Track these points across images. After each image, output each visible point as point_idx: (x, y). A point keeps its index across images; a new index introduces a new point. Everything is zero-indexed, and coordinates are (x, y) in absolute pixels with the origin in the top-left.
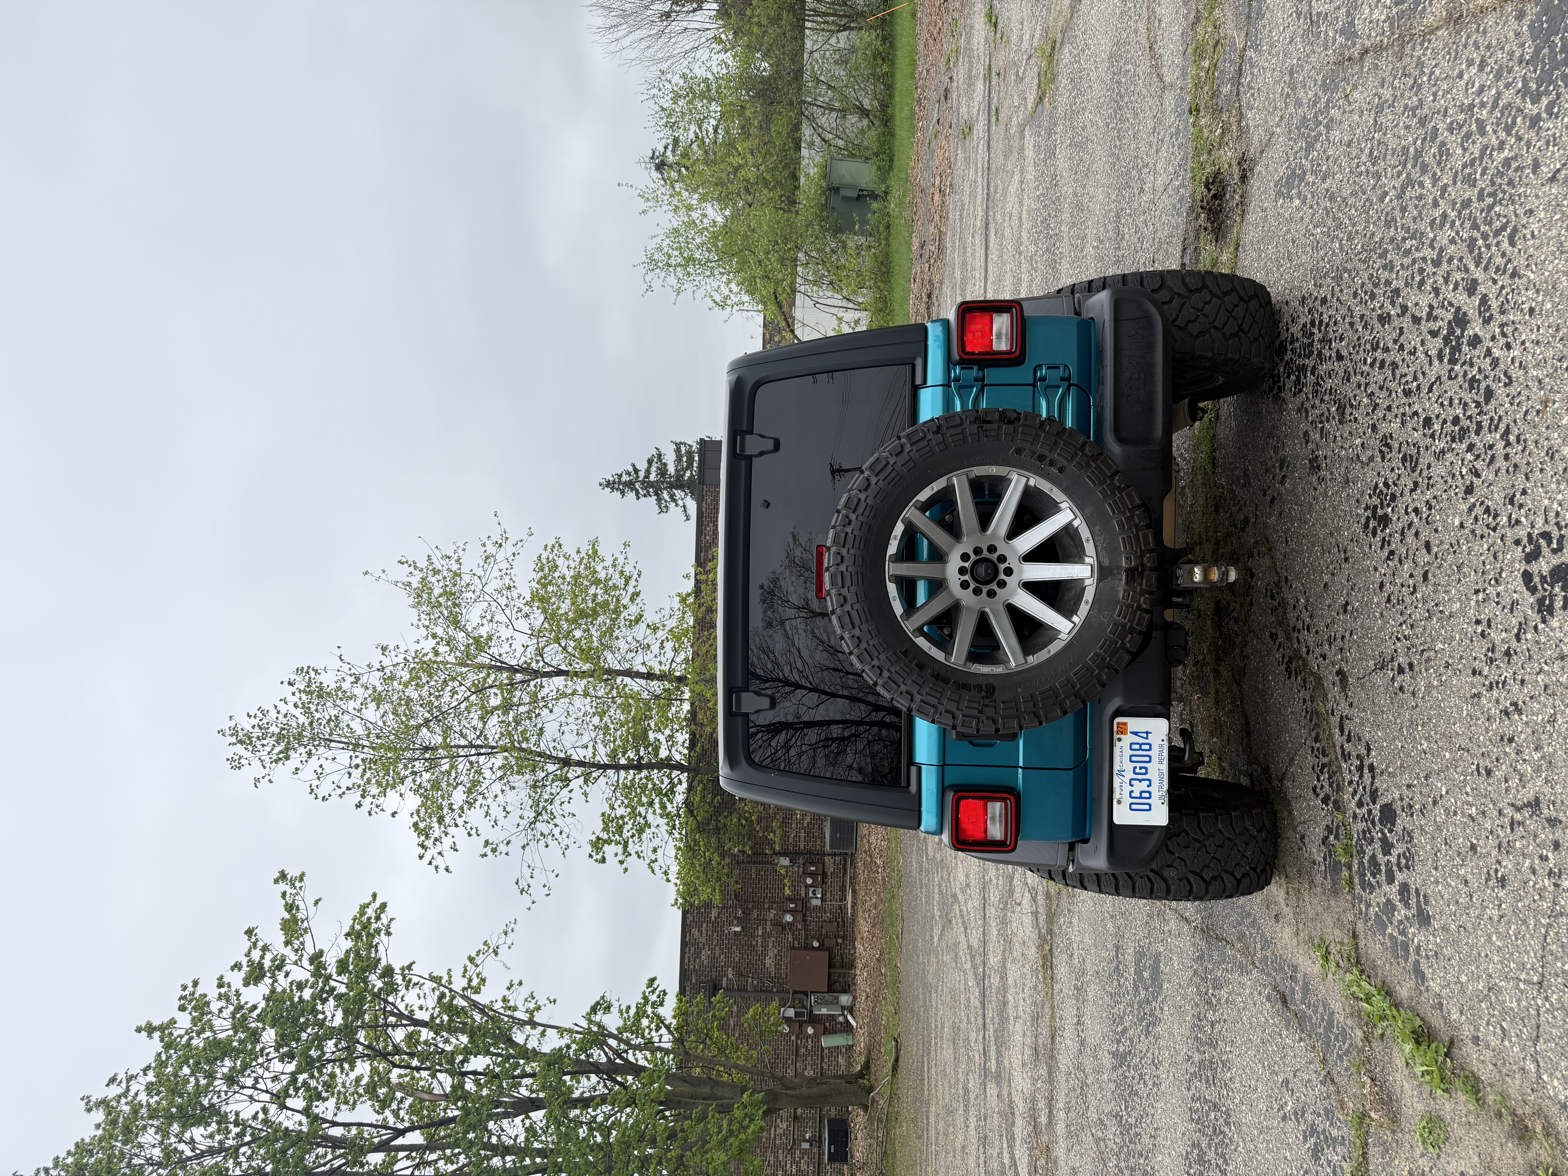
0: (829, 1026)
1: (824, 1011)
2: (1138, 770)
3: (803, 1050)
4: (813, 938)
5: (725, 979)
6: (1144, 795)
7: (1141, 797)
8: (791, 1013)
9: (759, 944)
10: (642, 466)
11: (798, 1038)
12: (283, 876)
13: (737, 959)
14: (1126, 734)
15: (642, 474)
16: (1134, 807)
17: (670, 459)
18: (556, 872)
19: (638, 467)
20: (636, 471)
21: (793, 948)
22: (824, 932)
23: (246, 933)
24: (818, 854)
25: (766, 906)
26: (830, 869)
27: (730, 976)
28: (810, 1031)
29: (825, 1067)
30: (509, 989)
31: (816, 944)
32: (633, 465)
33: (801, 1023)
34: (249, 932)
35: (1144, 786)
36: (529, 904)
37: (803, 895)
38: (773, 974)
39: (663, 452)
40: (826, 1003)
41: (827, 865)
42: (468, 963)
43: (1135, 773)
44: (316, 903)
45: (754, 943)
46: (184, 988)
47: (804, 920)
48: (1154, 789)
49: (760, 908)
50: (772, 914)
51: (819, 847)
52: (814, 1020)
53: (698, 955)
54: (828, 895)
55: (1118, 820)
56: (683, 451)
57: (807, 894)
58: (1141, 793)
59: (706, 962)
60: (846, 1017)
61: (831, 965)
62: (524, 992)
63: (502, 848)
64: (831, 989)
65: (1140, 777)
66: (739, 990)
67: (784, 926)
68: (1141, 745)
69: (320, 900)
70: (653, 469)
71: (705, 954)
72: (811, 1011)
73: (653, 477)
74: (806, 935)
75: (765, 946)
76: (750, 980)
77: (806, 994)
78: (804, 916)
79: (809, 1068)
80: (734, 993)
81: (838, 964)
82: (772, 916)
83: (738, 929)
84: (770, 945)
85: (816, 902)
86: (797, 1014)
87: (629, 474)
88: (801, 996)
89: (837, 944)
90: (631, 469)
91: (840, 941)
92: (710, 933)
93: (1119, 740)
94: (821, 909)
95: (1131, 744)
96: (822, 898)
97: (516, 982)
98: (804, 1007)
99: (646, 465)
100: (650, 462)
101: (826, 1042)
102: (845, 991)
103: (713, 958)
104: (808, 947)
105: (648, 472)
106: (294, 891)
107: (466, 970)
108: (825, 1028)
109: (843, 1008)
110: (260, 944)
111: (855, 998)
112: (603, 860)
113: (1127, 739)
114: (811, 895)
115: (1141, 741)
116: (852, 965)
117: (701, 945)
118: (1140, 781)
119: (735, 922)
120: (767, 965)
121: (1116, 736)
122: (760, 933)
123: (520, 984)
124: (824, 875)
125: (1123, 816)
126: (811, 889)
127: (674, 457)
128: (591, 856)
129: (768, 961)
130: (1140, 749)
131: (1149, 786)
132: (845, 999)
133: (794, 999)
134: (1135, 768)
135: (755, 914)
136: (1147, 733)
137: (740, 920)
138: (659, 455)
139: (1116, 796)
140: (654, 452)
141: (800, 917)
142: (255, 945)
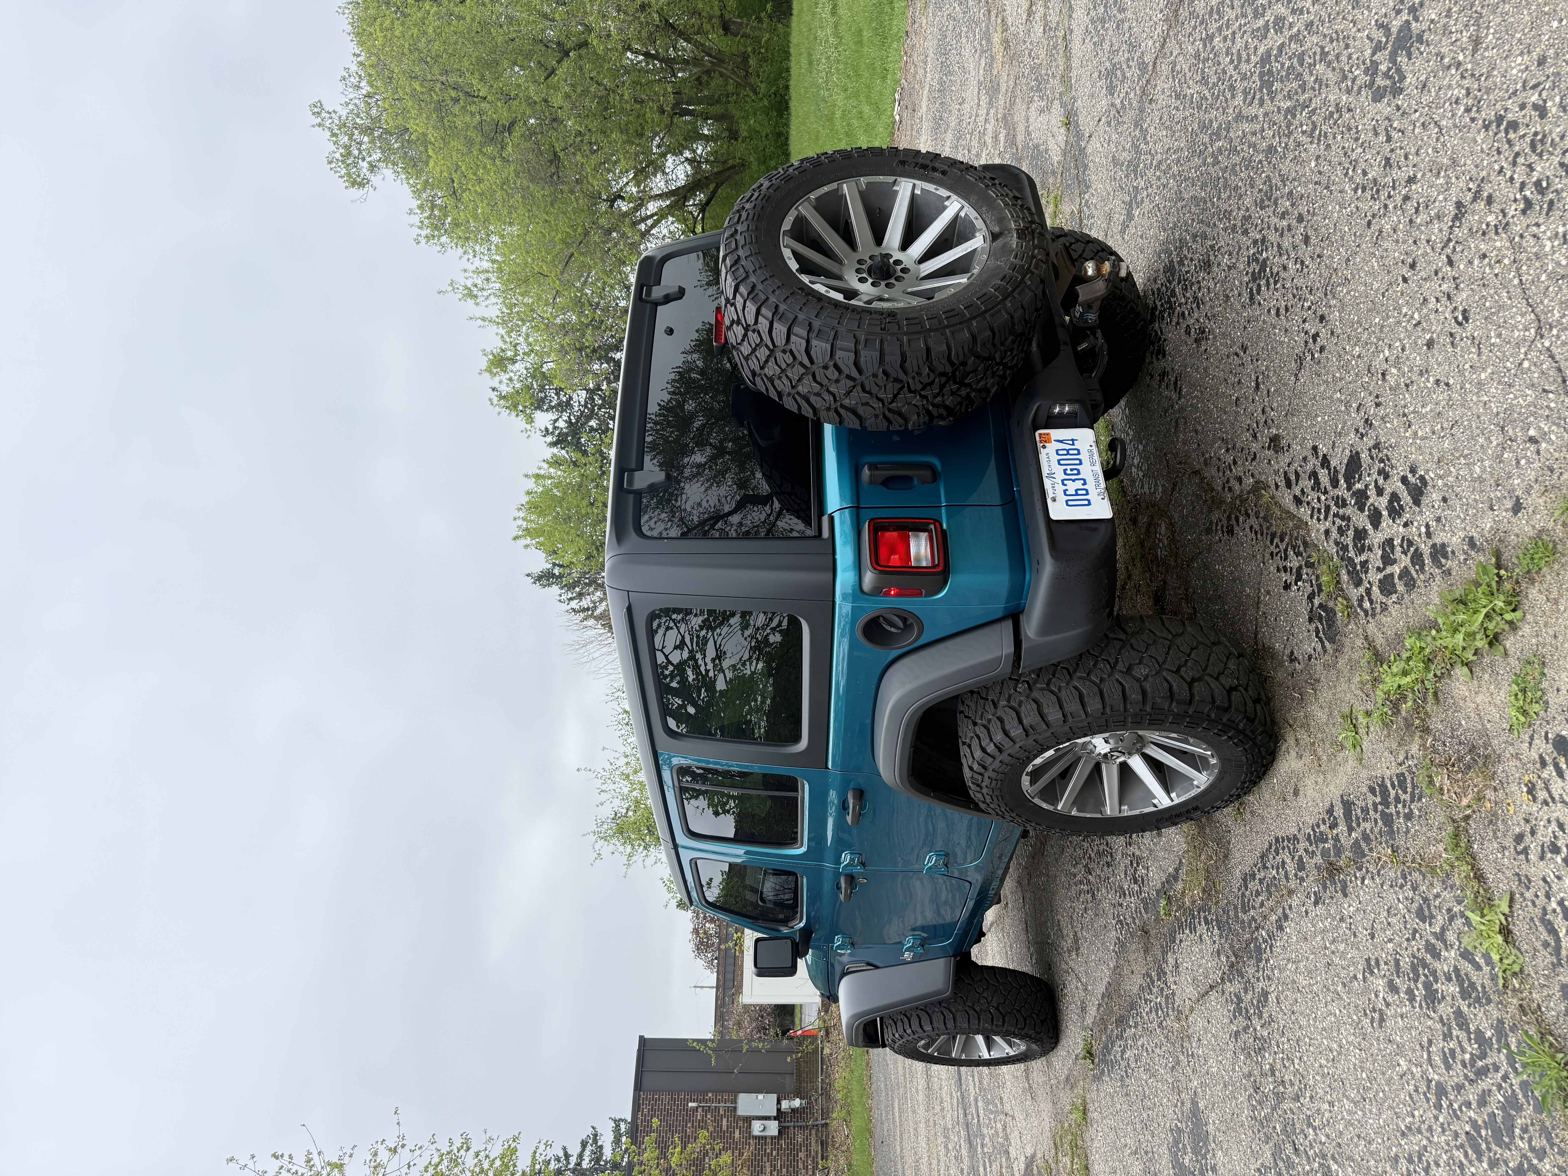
2: (1068, 472)
6: (1080, 492)
7: (1077, 494)
10: (574, 1150)
14: (1050, 442)
15: (573, 1160)
16: (1070, 503)
17: (607, 1140)
19: (570, 1152)
20: (567, 1156)
32: (564, 1149)
35: (1078, 485)
39: (599, 1131)
43: (1065, 474)
48: (1090, 486)
55: (1054, 516)
56: (623, 1130)
58: (1076, 490)
65: (1073, 477)
68: (1068, 450)
70: (587, 1153)
73: (585, 1165)
87: (558, 1160)
90: (561, 1154)
93: (1044, 447)
95: (1057, 451)
99: (578, 1149)
100: (584, 1144)
105: (581, 1156)
113: (1052, 447)
115: (1068, 447)
118: (1074, 481)
121: (1040, 445)
125: (1059, 511)
127: (612, 1138)
130: (1068, 454)
131: (1085, 484)
134: (1065, 470)
136: (1073, 440)
138: (595, 1135)
139: (1050, 494)
140: (590, 1131)
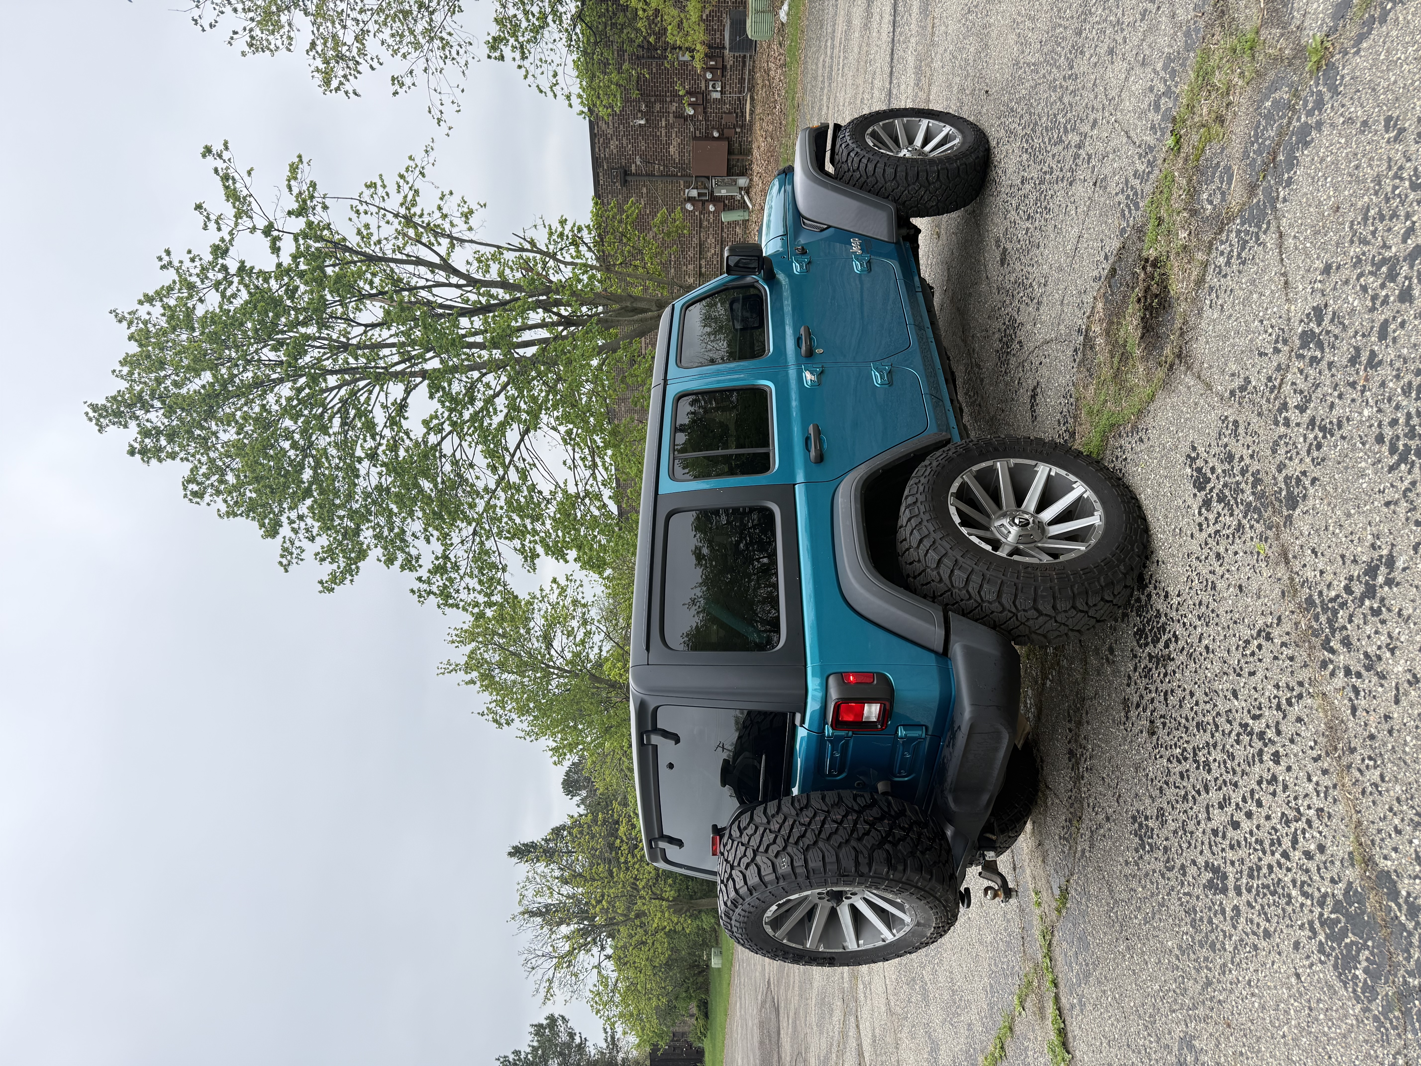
0: (729, 204)
1: (724, 192)
3: (705, 223)
4: (713, 128)
5: (633, 166)
8: (694, 193)
9: (663, 134)
11: (701, 213)
12: (208, 151)
13: (643, 148)
18: (461, 87)
21: (695, 138)
22: (723, 122)
23: (195, 209)
24: (718, 48)
25: (668, 99)
26: (730, 62)
27: (638, 163)
28: (712, 208)
29: (725, 235)
30: (441, 199)
31: (716, 134)
33: (704, 202)
34: (199, 207)
36: (447, 131)
37: (703, 88)
38: (677, 161)
40: (726, 185)
41: (726, 58)
42: (399, 180)
44: (249, 173)
45: (658, 134)
46: (160, 259)
47: (705, 113)
49: (662, 102)
50: (674, 107)
51: (718, 41)
52: (715, 200)
53: (606, 144)
54: (728, 87)
57: (707, 87)
59: (615, 151)
60: (743, 197)
61: (730, 152)
62: (456, 199)
63: (408, 81)
64: (729, 173)
66: (647, 175)
67: (686, 118)
69: (252, 169)
71: (614, 144)
72: (712, 192)
74: (707, 126)
75: (668, 136)
76: (657, 166)
77: (708, 178)
78: (705, 108)
79: (711, 237)
80: (643, 178)
81: (736, 151)
82: (674, 108)
83: (643, 122)
84: (674, 135)
85: (716, 95)
86: (699, 194)
88: (703, 179)
89: (736, 133)
91: (738, 130)
92: (616, 125)
94: (720, 101)
96: (721, 92)
97: (447, 192)
98: (705, 188)
101: (726, 217)
102: (742, 174)
103: (621, 148)
104: (709, 137)
106: (225, 165)
107: (399, 187)
108: (725, 205)
109: (741, 189)
110: (213, 217)
111: (751, 180)
112: (502, 58)
114: (711, 88)
116: (749, 152)
117: (609, 136)
119: (639, 115)
120: (672, 153)
122: (664, 124)
123: (451, 193)
124: (724, 68)
126: (711, 83)
128: (489, 57)
129: (672, 149)
132: (742, 182)
133: (696, 182)
135: (658, 107)
137: (644, 115)
141: (700, 109)
142: (208, 218)
